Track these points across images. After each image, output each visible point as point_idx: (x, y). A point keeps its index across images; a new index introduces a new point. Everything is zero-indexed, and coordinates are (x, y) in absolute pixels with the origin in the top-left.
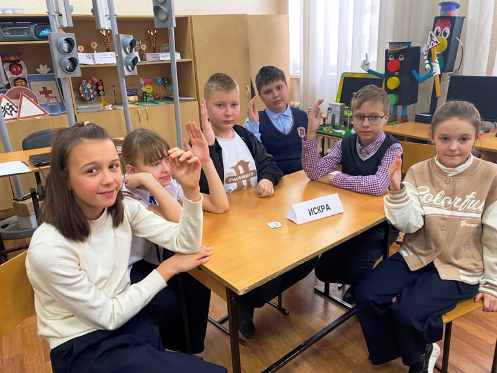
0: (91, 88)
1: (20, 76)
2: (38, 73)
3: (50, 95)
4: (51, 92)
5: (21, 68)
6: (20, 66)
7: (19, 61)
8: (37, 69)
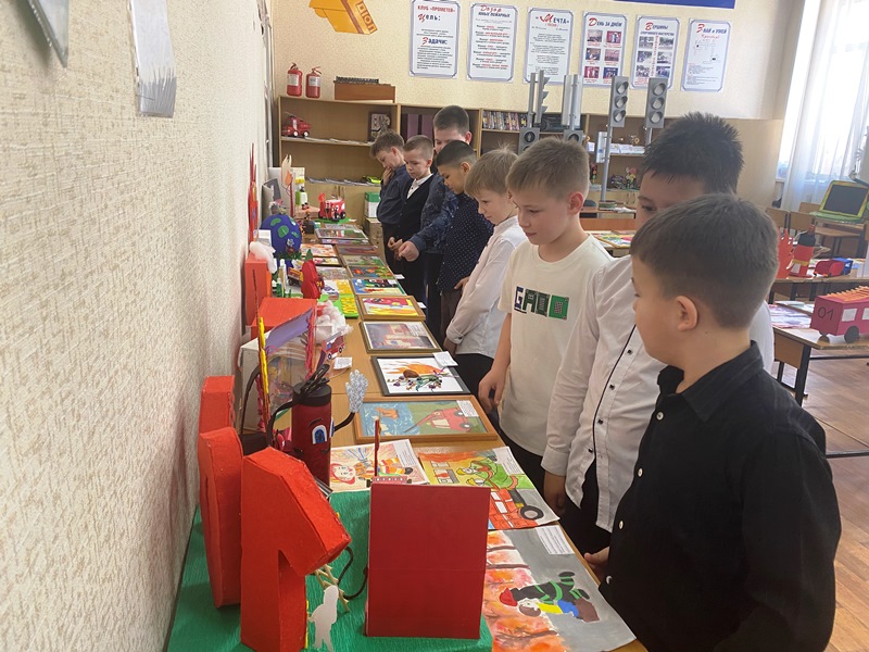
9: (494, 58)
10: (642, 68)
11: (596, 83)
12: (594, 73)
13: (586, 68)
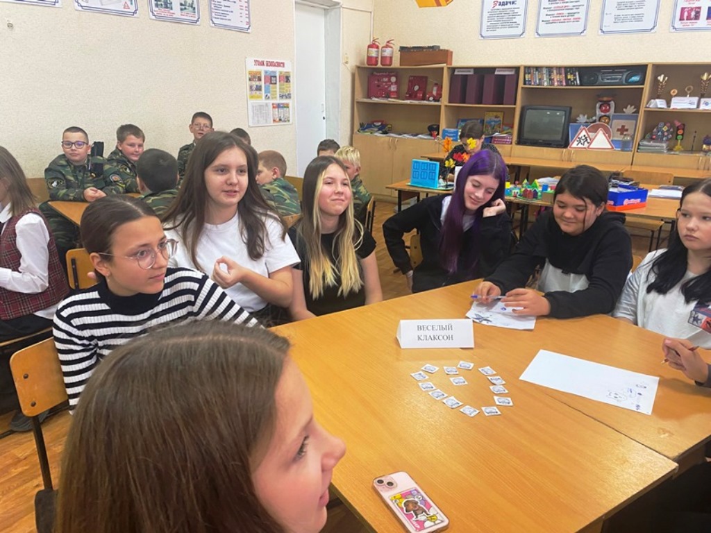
0: (667, 131)
1: (607, 114)
2: (624, 112)
3: (625, 133)
4: (627, 130)
5: (610, 108)
6: (609, 105)
7: (610, 101)
8: (624, 110)
9: (565, 12)
11: (695, 26)
12: (693, 14)
13: (683, 9)
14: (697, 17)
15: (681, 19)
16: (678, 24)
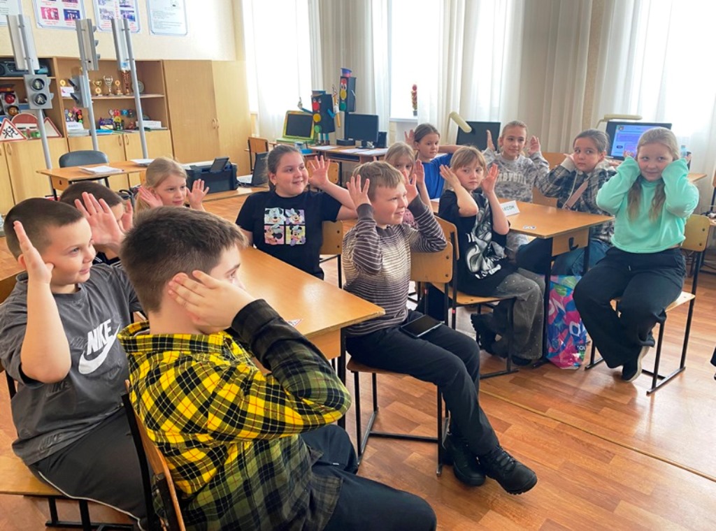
0: (72, 116)
1: (13, 104)
5: (14, 98)
6: (13, 96)
7: (13, 92)
10: (106, 11)
11: (58, 25)
12: (52, 14)
13: (43, 9)
14: (57, 18)
15: (44, 17)
16: (43, 22)
